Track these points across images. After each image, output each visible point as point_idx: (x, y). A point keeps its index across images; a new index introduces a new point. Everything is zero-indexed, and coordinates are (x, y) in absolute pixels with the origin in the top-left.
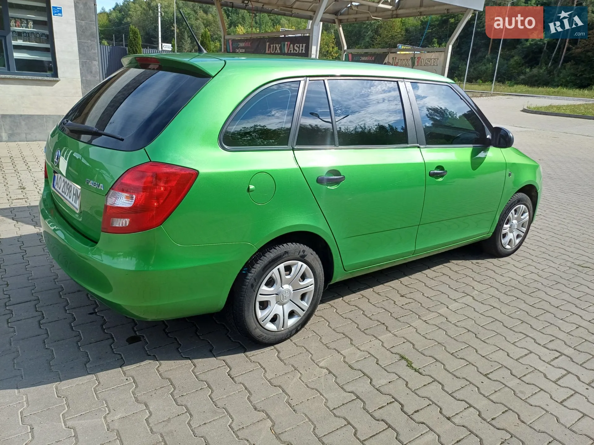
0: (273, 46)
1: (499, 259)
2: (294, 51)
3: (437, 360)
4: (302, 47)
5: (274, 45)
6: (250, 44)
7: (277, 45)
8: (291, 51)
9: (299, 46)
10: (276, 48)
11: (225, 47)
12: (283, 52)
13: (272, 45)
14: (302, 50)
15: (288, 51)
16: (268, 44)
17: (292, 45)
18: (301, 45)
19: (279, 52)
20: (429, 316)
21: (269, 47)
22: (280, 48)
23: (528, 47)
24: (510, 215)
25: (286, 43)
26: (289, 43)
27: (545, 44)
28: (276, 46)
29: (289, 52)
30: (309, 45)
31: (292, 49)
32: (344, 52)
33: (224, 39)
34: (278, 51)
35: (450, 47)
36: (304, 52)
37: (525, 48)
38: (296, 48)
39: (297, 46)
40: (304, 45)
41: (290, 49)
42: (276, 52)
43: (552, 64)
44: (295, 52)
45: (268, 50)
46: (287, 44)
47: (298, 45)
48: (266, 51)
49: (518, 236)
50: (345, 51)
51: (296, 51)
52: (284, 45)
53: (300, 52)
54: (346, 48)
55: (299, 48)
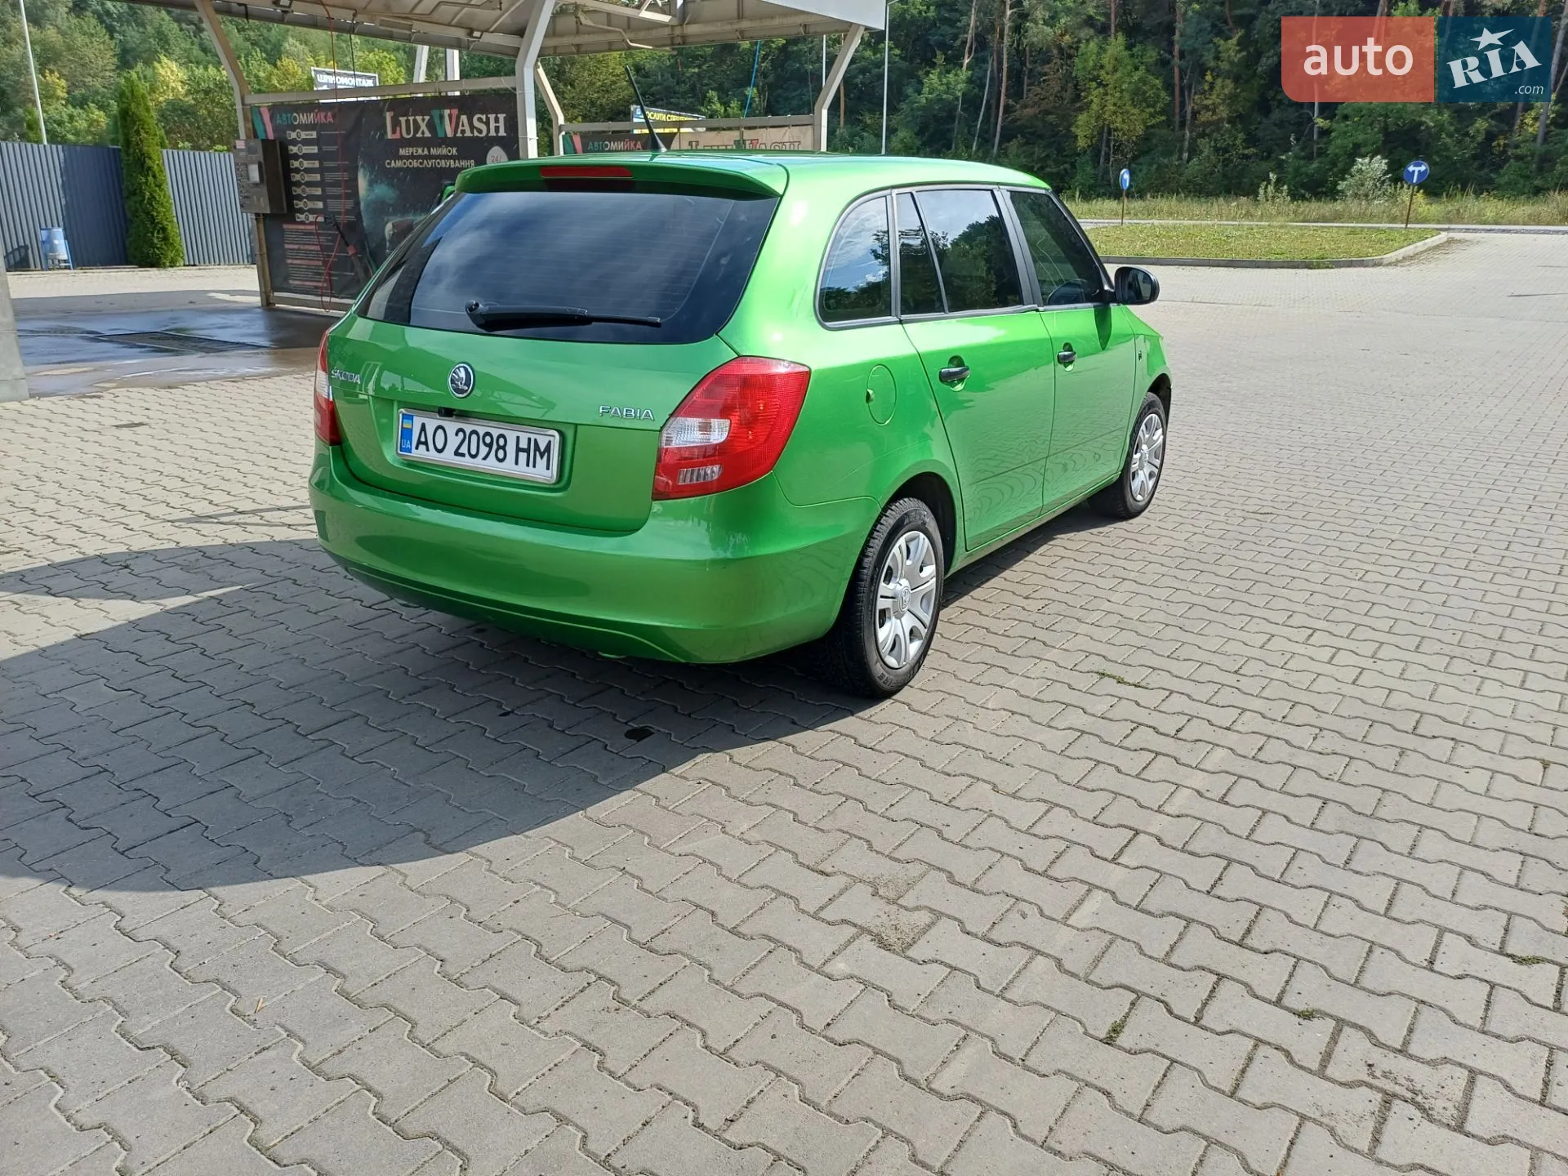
0: (408, 121)
1: (1131, 521)
2: (472, 132)
3: (1154, 669)
4: (497, 120)
5: (411, 118)
6: (334, 117)
7: (419, 118)
8: (463, 132)
9: (488, 119)
10: (417, 127)
11: (250, 126)
12: (441, 135)
13: (403, 119)
14: (497, 129)
15: (456, 132)
16: (388, 116)
17: (464, 118)
18: (492, 117)
19: (428, 134)
20: (1094, 617)
21: (396, 124)
22: (431, 126)
23: (924, 108)
24: (1140, 433)
25: (447, 112)
26: (455, 112)
27: (957, 99)
28: (415, 121)
29: (459, 135)
30: (516, 117)
31: (467, 128)
32: (560, 132)
33: (243, 104)
34: (423, 133)
35: (825, 113)
36: (502, 133)
37: (918, 109)
38: (476, 123)
39: (480, 120)
40: (501, 117)
41: (460, 128)
42: (419, 135)
43: (979, 147)
44: (476, 134)
45: (394, 132)
46: (450, 116)
47: (484, 117)
48: (386, 133)
49: (1151, 475)
50: (560, 128)
51: (480, 131)
52: (442, 117)
53: (492, 133)
54: (561, 120)
55: (487, 123)
